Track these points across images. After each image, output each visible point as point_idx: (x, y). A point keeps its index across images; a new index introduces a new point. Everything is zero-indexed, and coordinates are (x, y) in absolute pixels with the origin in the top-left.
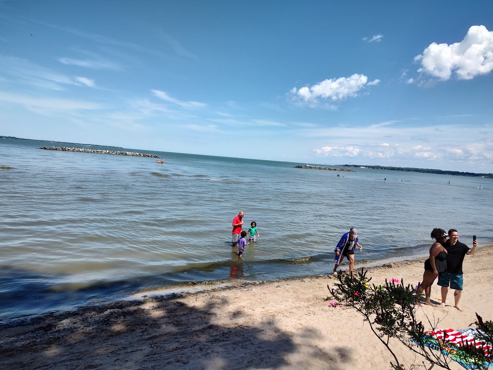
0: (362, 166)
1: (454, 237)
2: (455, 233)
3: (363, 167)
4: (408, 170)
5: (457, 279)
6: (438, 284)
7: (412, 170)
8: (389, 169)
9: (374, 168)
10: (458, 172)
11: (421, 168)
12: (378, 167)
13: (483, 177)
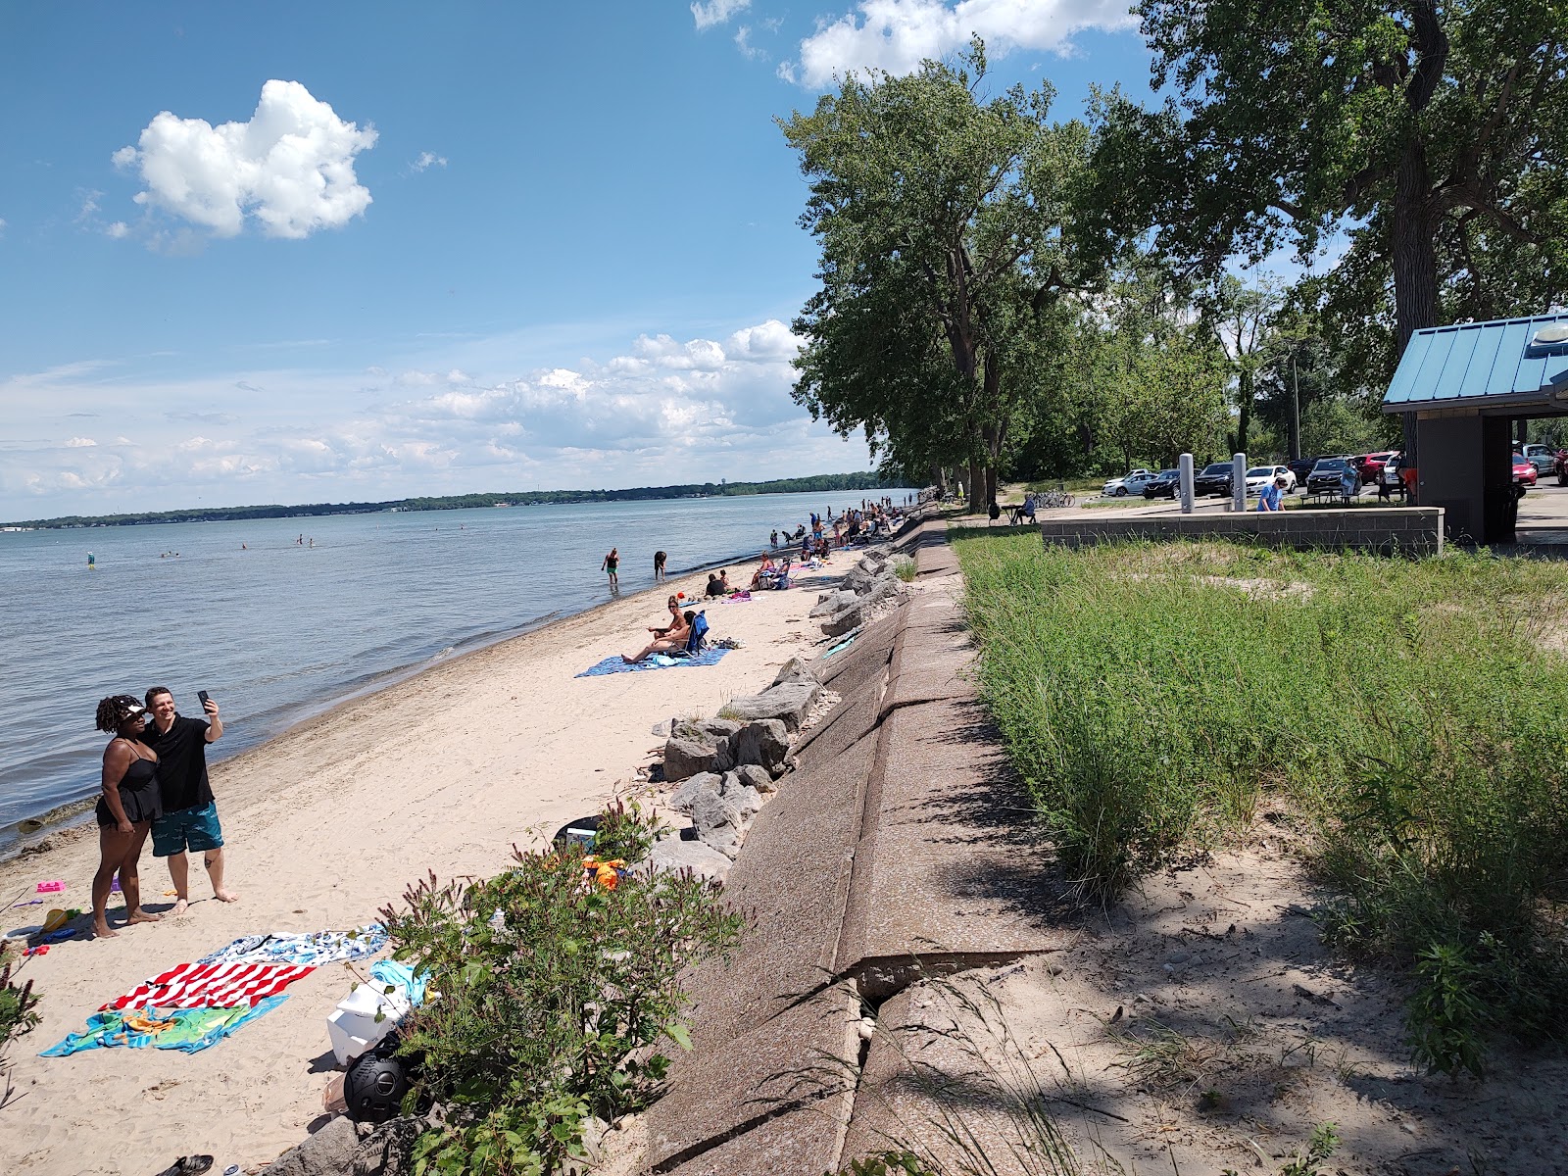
0: (9, 525)
1: (161, 708)
2: (163, 698)
3: (13, 529)
4: (181, 517)
5: (203, 820)
6: (156, 854)
7: (192, 517)
8: (114, 523)
9: (59, 527)
10: (328, 505)
11: (219, 506)
12: (71, 522)
13: (394, 509)
